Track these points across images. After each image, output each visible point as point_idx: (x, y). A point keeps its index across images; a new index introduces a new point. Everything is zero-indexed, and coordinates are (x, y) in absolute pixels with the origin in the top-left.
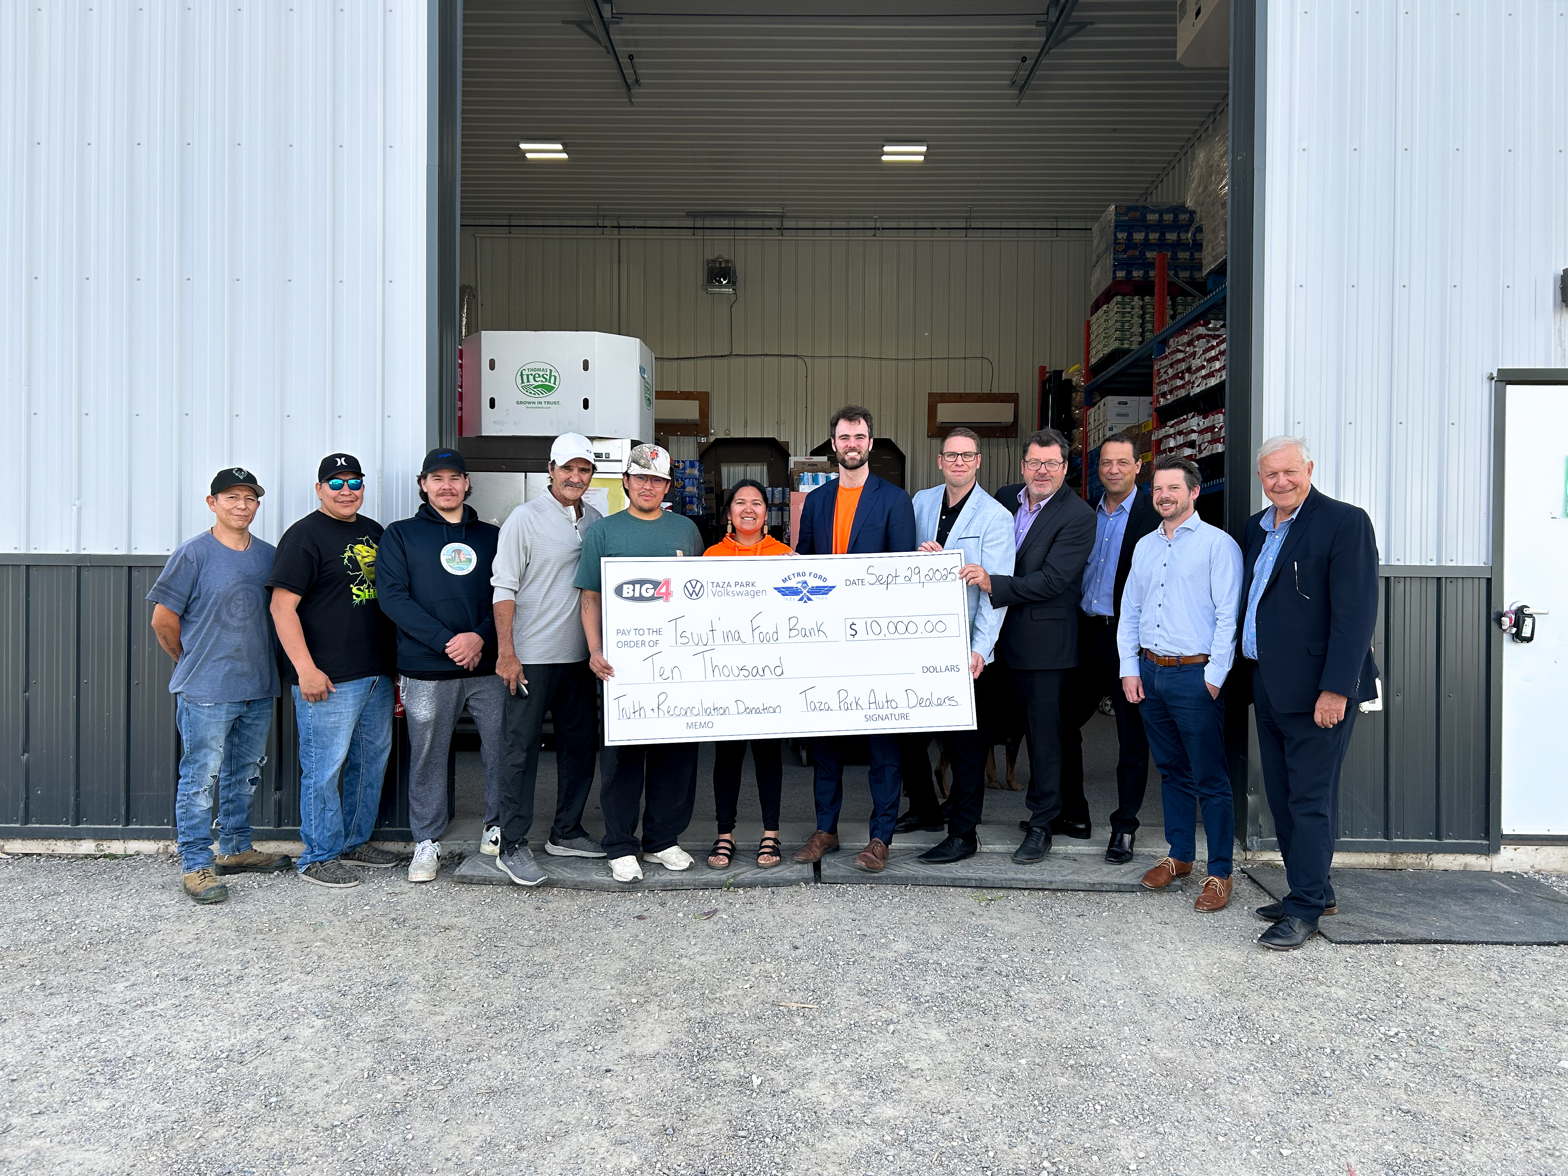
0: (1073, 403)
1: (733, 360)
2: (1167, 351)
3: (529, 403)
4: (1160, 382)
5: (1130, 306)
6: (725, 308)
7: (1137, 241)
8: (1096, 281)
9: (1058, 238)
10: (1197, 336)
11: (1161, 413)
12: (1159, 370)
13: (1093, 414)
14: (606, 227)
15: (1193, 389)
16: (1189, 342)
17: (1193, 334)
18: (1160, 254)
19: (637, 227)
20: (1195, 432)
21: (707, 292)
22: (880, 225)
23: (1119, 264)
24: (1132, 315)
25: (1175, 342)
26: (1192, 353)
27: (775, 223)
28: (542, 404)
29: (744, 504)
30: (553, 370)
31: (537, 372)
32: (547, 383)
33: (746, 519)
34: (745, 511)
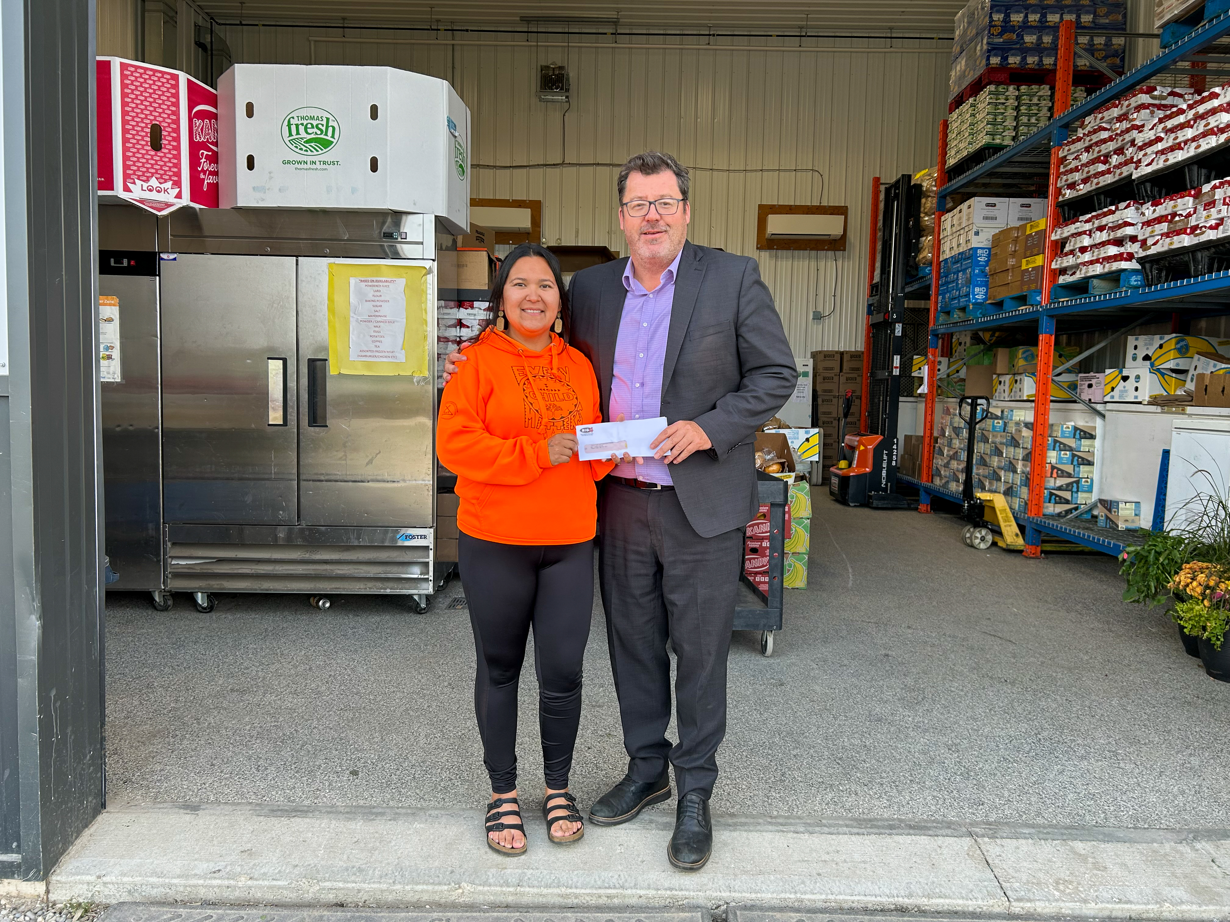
0: (922, 209)
1: (566, 170)
2: (1080, 133)
3: (299, 163)
4: (1066, 171)
5: (1004, 97)
6: (558, 116)
7: (1015, 23)
8: (958, 74)
9: (892, 49)
10: (1136, 108)
11: (1066, 208)
12: (1065, 156)
13: (950, 219)
14: (439, 30)
15: (1138, 170)
16: (1121, 116)
17: (1129, 105)
18: (1040, 38)
19: (471, 31)
20: (1133, 225)
21: (541, 100)
22: (715, 32)
23: (994, 49)
24: (1006, 106)
25: (1095, 119)
26: (1127, 129)
27: (609, 30)
28: (318, 165)
29: (526, 286)
30: (331, 118)
31: (309, 121)
32: (322, 136)
33: (529, 311)
34: (527, 299)
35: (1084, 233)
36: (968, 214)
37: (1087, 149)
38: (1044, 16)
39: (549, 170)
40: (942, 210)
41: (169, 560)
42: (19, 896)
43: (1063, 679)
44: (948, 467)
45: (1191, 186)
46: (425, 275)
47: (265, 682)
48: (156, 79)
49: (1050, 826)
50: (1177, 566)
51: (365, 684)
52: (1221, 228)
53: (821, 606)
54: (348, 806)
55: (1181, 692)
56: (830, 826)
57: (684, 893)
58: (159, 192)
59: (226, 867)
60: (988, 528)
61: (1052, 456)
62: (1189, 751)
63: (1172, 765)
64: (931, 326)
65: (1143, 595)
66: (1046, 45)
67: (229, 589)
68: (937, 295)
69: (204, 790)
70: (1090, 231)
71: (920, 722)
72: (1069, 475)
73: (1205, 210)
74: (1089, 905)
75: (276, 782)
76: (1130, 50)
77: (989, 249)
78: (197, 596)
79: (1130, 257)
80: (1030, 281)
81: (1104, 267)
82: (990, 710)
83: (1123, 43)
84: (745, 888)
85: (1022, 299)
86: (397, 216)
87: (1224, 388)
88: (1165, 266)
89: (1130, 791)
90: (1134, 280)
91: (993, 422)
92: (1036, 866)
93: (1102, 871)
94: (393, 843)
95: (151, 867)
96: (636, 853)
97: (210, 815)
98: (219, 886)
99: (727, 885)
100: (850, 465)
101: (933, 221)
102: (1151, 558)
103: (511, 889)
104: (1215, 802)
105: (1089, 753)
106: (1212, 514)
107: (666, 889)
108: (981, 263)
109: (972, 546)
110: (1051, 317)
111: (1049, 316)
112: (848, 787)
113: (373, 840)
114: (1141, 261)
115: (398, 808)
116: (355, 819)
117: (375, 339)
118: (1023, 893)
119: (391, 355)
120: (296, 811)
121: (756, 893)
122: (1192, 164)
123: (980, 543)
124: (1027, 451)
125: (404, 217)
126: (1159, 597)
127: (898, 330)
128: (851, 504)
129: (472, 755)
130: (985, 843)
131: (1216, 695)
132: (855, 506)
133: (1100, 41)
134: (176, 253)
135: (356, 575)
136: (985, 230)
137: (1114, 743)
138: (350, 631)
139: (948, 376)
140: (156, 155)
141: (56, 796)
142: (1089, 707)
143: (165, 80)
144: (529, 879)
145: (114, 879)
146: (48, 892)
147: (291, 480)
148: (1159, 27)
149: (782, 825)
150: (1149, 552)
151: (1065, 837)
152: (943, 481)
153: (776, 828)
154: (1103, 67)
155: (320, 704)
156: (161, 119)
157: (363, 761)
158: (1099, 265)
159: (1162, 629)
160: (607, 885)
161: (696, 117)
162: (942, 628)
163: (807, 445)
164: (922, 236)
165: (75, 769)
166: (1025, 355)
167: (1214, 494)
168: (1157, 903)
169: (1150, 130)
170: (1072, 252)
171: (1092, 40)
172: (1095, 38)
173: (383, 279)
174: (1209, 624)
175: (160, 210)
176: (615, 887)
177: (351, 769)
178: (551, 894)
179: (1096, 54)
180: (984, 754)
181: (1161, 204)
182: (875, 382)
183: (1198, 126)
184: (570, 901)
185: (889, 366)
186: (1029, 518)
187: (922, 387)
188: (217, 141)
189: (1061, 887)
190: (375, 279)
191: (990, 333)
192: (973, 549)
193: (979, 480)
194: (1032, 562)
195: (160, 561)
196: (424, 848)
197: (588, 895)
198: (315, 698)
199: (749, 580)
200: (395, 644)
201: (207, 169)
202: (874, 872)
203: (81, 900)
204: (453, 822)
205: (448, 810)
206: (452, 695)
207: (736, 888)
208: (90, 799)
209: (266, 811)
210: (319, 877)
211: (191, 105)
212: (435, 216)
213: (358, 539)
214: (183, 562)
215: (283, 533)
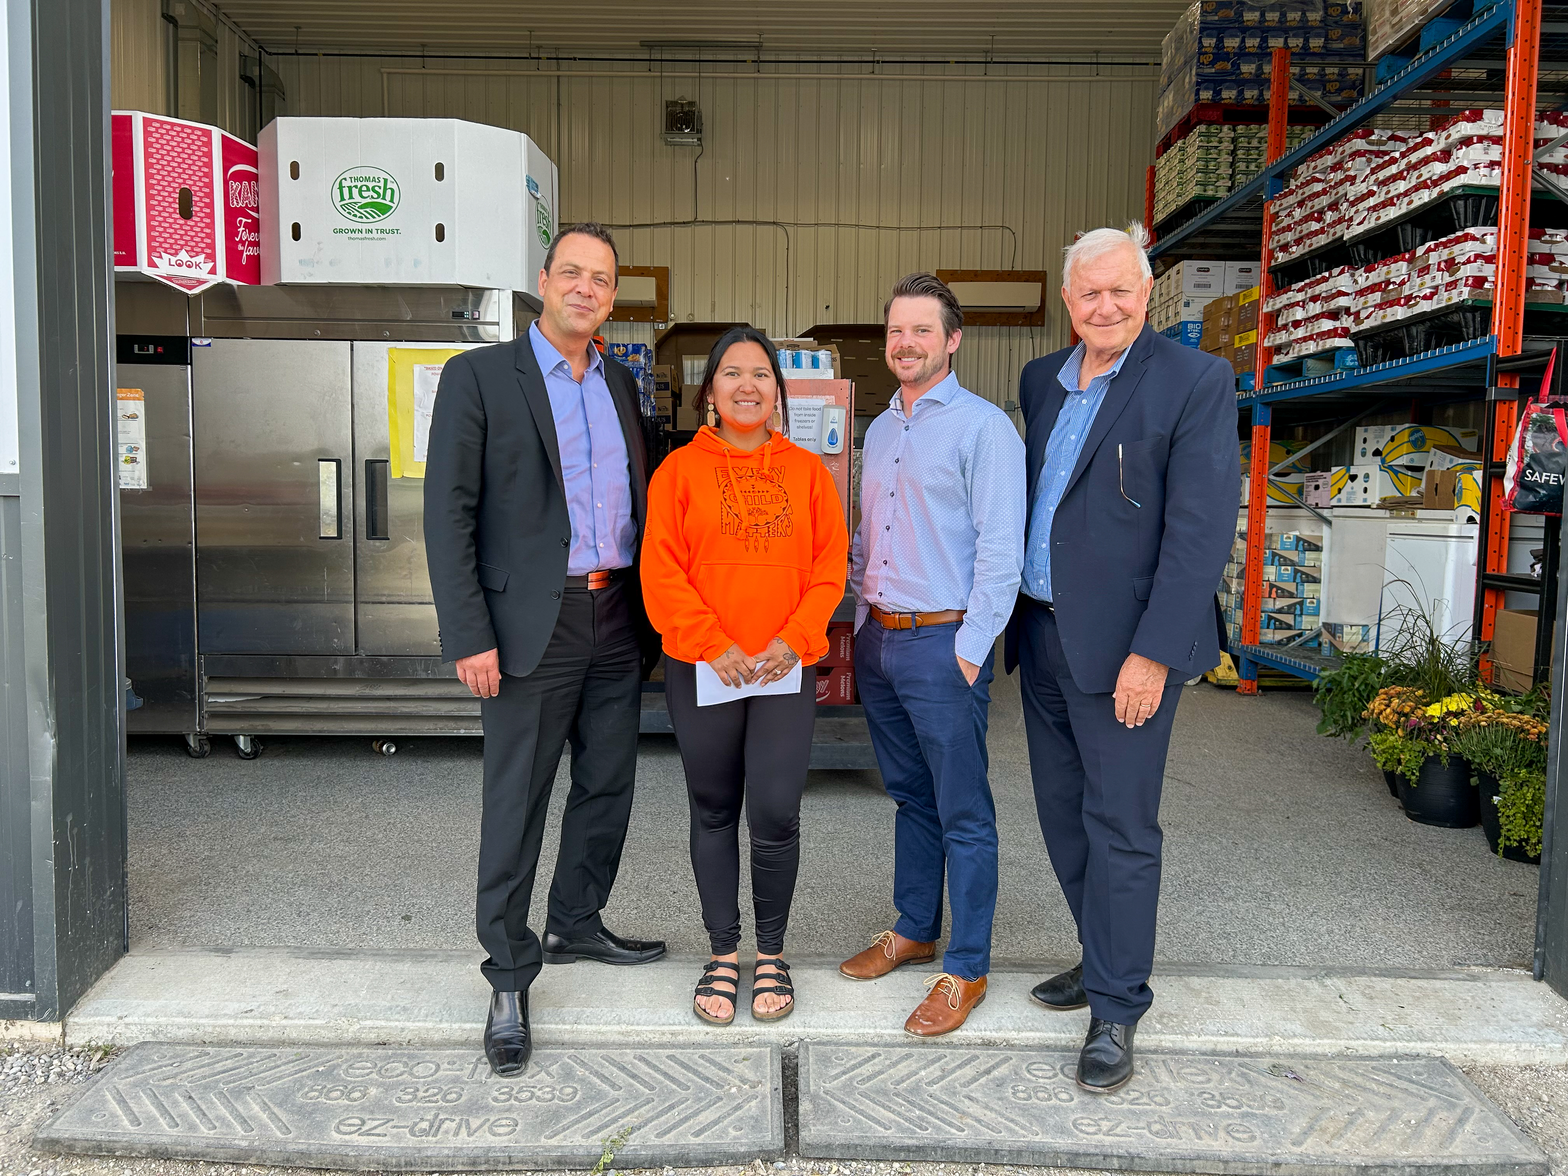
1: (700, 229)
2: (1293, 184)
3: (353, 231)
4: (1279, 230)
5: (1217, 139)
6: (689, 163)
7: (1229, 50)
8: (1166, 110)
9: (1098, 78)
10: (1350, 156)
11: (1279, 275)
12: (1277, 213)
14: (541, 58)
15: (1350, 230)
16: (1336, 164)
17: (1344, 151)
18: (1260, 68)
19: (580, 59)
20: (1347, 294)
21: (667, 143)
22: (880, 59)
23: (1205, 81)
24: (1220, 150)
25: (1308, 169)
26: (1341, 180)
27: (750, 56)
28: (375, 235)
29: (739, 375)
30: (390, 179)
31: (364, 183)
32: (379, 200)
33: (743, 403)
34: (741, 389)
35: (1297, 304)
36: (1177, 281)
37: (1301, 204)
38: (1264, 40)
39: (678, 230)
41: (206, 697)
42: (32, 1040)
43: (1237, 821)
45: (1405, 248)
47: (313, 830)
48: (185, 135)
49: (1170, 963)
50: (1374, 691)
51: (428, 831)
52: (1436, 297)
54: (396, 949)
55: (1368, 835)
58: (189, 266)
59: (259, 1007)
61: (1270, 573)
62: (1354, 893)
63: (1328, 906)
65: (1339, 727)
67: (276, 731)
69: (237, 935)
70: (1304, 301)
72: (1291, 595)
73: (1419, 277)
74: (1191, 1038)
75: (319, 927)
77: (1201, 323)
78: (238, 739)
79: (1345, 332)
80: (1243, 362)
81: (1317, 345)
83: (1361, 72)
86: (478, 293)
88: (1380, 343)
89: (1271, 931)
90: (1351, 360)
93: (1214, 1005)
94: (443, 984)
95: (177, 1008)
97: (244, 958)
98: (251, 1026)
99: (801, 1019)
102: (1346, 683)
103: (568, 1027)
104: (1364, 941)
105: (1238, 895)
110: (1265, 404)
111: (1263, 404)
113: (421, 980)
114: (1354, 337)
116: (402, 961)
120: (338, 954)
121: (832, 1028)
122: (1405, 223)
124: (1242, 567)
125: (487, 293)
131: (1408, 837)
133: (1332, 70)
134: (210, 337)
135: (425, 714)
136: (1196, 300)
137: (1271, 884)
138: (417, 778)
140: (186, 224)
141: (74, 931)
142: (1256, 850)
143: (195, 137)
144: (586, 1016)
145: (137, 1020)
146: (64, 1034)
147: (347, 602)
150: (1344, 676)
151: (1182, 974)
154: (1327, 103)
155: (375, 852)
156: (191, 182)
157: (417, 906)
158: (1312, 342)
160: (671, 1022)
165: (94, 904)
168: (1267, 1036)
169: (1362, 182)
170: (1285, 327)
171: (1324, 70)
172: (1327, 67)
174: (1403, 757)
175: (191, 288)
177: (404, 914)
178: (611, 1031)
179: (1328, 86)
181: (1375, 270)
183: (1410, 178)
184: (631, 1039)
186: (1245, 648)
188: (258, 206)
189: (1165, 1020)
194: (1246, 699)
195: (195, 698)
197: (650, 1032)
198: (370, 846)
201: (247, 240)
203: (100, 1044)
207: (811, 1023)
208: (111, 939)
209: (305, 953)
210: (360, 1016)
211: (227, 163)
212: (514, 292)
213: (426, 670)
214: (221, 700)
215: (339, 665)
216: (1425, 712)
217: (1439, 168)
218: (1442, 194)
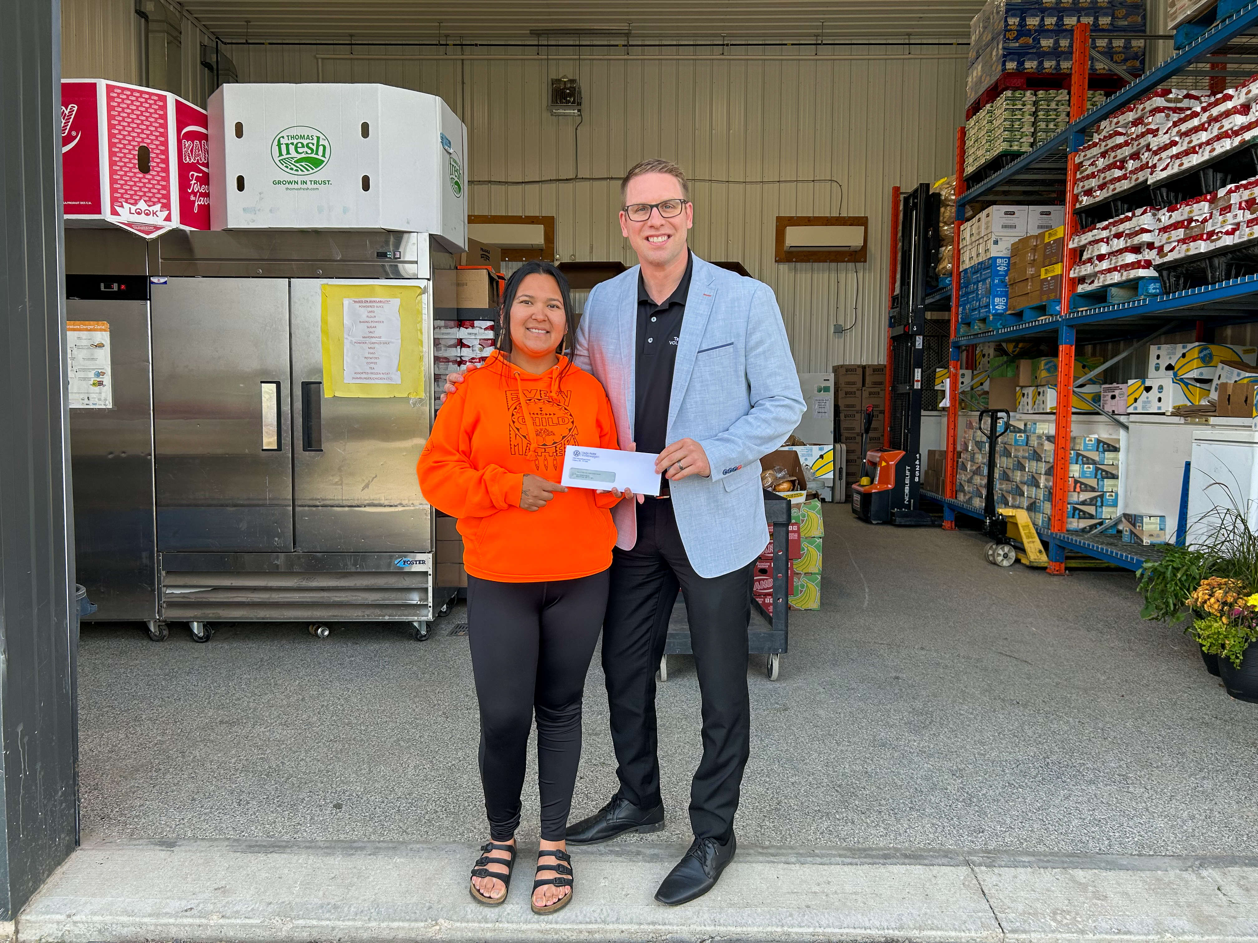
0: (941, 218)
1: (579, 185)
2: (1096, 138)
3: (290, 183)
4: (1083, 177)
5: (1021, 102)
6: (570, 130)
7: (1031, 27)
8: (974, 79)
9: (910, 56)
10: (1151, 112)
11: (1083, 215)
12: (1082, 162)
13: (969, 229)
14: (448, 45)
15: (1154, 175)
16: (1136, 120)
17: (1144, 108)
18: (1057, 42)
19: (480, 45)
20: (1150, 231)
21: (552, 114)
22: (729, 42)
23: (1010, 54)
24: (1023, 112)
25: (1110, 124)
26: (1142, 133)
27: (621, 41)
28: (309, 185)
29: (532, 303)
30: (322, 137)
31: (299, 140)
32: (313, 155)
33: (534, 330)
34: (533, 317)
35: (1102, 240)
36: (987, 223)
37: (1104, 155)
38: (1060, 19)
39: (562, 185)
40: (962, 219)
41: (164, 589)
43: (1077, 700)
44: (971, 483)
45: (1206, 190)
46: (420, 294)
47: (255, 713)
48: (143, 100)
49: (1051, 854)
50: (1196, 582)
51: (357, 714)
52: (1237, 233)
53: (833, 628)
54: (328, 841)
55: (1199, 713)
56: (822, 856)
57: (667, 927)
58: (147, 214)
59: (198, 905)
60: (1011, 545)
61: (1075, 470)
62: (1203, 774)
63: (1183, 789)
64: (952, 338)
65: (1161, 612)
66: (1063, 49)
67: (227, 618)
68: (957, 306)
69: (182, 826)
70: (1108, 238)
71: (925, 747)
72: (1093, 490)
73: (1221, 215)
74: (1087, 936)
75: (257, 817)
76: (1150, 52)
77: (1009, 258)
78: (193, 625)
79: (1148, 264)
80: (1050, 291)
81: (1122, 275)
82: (999, 734)
83: (1142, 45)
84: (731, 922)
85: (1042, 309)
86: (398, 236)
87: (1247, 398)
88: (1182, 273)
89: (1137, 817)
90: (1153, 288)
91: (1016, 436)
92: (1034, 895)
93: (1102, 900)
94: (371, 878)
95: (122, 906)
96: (620, 886)
97: (186, 851)
98: (191, 925)
99: (712, 918)
100: (872, 482)
101: (952, 230)
102: (1169, 574)
103: (490, 925)
104: (1226, 827)
105: (1098, 777)
106: (1231, 528)
107: (649, 924)
108: (1000, 273)
109: (995, 564)
110: (1071, 327)
111: (1069, 326)
112: (845, 815)
113: (351, 876)
114: (1158, 268)
115: (379, 842)
116: (334, 854)
117: (369, 360)
118: (1018, 924)
119: (385, 376)
120: (273, 847)
121: (742, 926)
122: (1207, 168)
123: (1003, 560)
124: (1050, 465)
125: (406, 236)
126: (1178, 614)
127: (919, 342)
128: (874, 522)
129: (461, 786)
130: (982, 872)
131: (1236, 715)
132: (877, 524)
133: (1118, 43)
134: (166, 276)
135: (354, 602)
136: (1004, 238)
137: (1125, 766)
138: (348, 660)
139: (972, 389)
140: (144, 177)
141: (25, 833)
142: (1102, 730)
143: (152, 102)
144: (508, 914)
145: (84, 918)
146: (17, 932)
147: (286, 506)
148: (1173, 28)
149: (773, 855)
150: (1167, 567)
151: (1066, 865)
152: (967, 497)
153: (767, 859)
154: (1121, 70)
155: (310, 736)
156: (149, 141)
157: (348, 793)
158: (1117, 273)
159: (1185, 647)
160: (588, 920)
161: (711, 129)
162: (956, 649)
163: (821, 462)
164: (942, 246)
165: (45, 806)
166: (1047, 367)
167: (1231, 507)
168: (1158, 933)
169: (1165, 134)
170: (1090, 260)
171: (1110, 42)
172: (1113, 41)
173: (378, 300)
174: (1227, 642)
175: (148, 233)
176: (596, 922)
177: (335, 802)
178: (531, 929)
179: (1115, 57)
180: (989, 779)
181: (1177, 210)
182: (896, 395)
183: (1212, 129)
184: (549, 937)
185: (910, 379)
186: (1052, 534)
187: (944, 400)
188: (208, 162)
189: (1059, 918)
190: (368, 300)
191: (1014, 344)
192: (996, 567)
193: (1003, 495)
194: (1055, 579)
195: (154, 590)
196: (403, 884)
197: (568, 930)
198: (305, 729)
199: (757, 602)
200: (392, 672)
201: (198, 191)
202: (865, 904)
203: (50, 940)
204: (435, 856)
205: (430, 843)
206: (446, 725)
207: (722, 921)
208: (63, 836)
209: (243, 846)
210: (293, 914)
211: (180, 126)
212: (430, 235)
213: (355, 565)
214: (178, 591)
215: (281, 560)
216: (1247, 602)
217: (1239, 120)
218: (1243, 142)
